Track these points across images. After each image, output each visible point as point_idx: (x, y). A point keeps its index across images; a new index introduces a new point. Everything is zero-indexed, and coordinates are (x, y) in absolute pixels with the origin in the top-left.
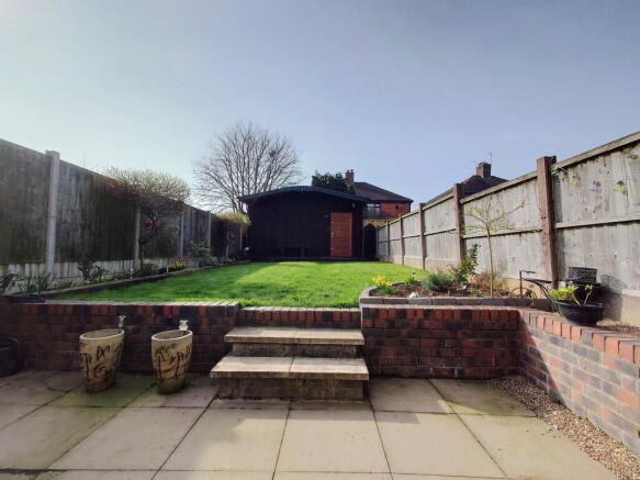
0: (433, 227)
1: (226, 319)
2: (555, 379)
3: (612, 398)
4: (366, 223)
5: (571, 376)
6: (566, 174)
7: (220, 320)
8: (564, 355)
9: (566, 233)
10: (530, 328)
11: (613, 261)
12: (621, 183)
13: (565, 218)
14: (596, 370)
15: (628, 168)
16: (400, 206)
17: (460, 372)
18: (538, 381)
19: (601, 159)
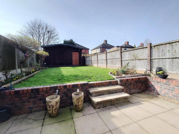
0: (110, 57)
1: (86, 87)
2: (157, 90)
3: (173, 92)
4: (82, 55)
5: (162, 89)
6: (155, 47)
7: (85, 87)
8: (160, 85)
9: (153, 60)
10: (150, 80)
11: (165, 66)
12: (168, 50)
13: (153, 57)
14: (170, 87)
15: (171, 47)
16: (86, 50)
17: (138, 92)
18: (152, 91)
19: (164, 45)
